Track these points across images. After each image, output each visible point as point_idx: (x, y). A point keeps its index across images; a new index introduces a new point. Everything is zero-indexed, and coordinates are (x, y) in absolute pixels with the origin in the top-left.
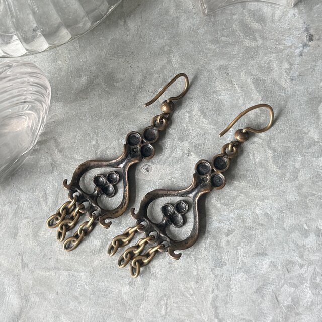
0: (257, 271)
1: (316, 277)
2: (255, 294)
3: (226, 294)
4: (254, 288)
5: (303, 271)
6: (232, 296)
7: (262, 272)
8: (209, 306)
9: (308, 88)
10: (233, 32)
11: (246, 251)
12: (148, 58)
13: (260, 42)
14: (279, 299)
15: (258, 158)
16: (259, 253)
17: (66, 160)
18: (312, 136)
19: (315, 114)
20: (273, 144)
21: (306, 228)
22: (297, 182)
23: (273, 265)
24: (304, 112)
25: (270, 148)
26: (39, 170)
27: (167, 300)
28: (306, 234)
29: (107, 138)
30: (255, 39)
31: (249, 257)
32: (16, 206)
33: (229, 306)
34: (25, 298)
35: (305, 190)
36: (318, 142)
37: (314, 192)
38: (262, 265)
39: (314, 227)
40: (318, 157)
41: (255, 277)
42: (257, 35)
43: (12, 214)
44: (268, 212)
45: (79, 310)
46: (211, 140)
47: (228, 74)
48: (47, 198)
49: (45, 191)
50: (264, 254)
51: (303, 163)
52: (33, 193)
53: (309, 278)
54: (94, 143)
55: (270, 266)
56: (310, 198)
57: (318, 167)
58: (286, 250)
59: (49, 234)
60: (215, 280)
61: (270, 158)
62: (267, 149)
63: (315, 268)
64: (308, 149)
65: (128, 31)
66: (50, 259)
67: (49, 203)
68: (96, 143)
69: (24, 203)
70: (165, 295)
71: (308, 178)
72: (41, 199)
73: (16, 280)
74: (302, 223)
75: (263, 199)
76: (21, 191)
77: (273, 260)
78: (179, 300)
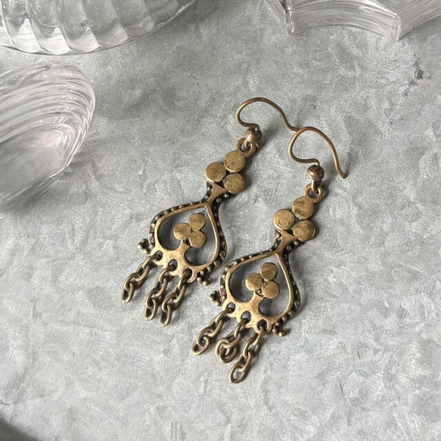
0: (322, 352)
1: (392, 366)
2: (315, 380)
3: (281, 376)
4: (316, 372)
5: (376, 358)
6: (288, 380)
7: (328, 353)
8: (258, 388)
9: (409, 135)
10: (328, 56)
11: (311, 326)
12: (220, 75)
13: (358, 71)
14: (344, 388)
15: (339, 214)
16: (327, 331)
17: (104, 189)
18: (407, 194)
19: (414, 168)
20: (360, 199)
21: (387, 306)
22: (383, 249)
23: (342, 347)
24: (401, 164)
25: (355, 203)
26: (68, 198)
27: (208, 376)
28: (386, 313)
29: (158, 169)
30: (353, 68)
31: (314, 333)
32: (35, 240)
33: (283, 390)
34: (33, 356)
35: (391, 259)
36: (414, 203)
37: (402, 263)
38: (329, 345)
39: (396, 306)
40: (412, 221)
41: (318, 359)
42: (356, 63)
43: (29, 250)
44: (344, 281)
45: (99, 377)
46: (285, 185)
47: (315, 107)
48: (74, 235)
49: (73, 226)
50: (332, 332)
51: (392, 226)
52: (57, 226)
53: (383, 367)
54: (141, 172)
55: (338, 347)
56: (396, 269)
57: (410, 233)
58: (360, 330)
59: (71, 280)
60: (269, 358)
61: (354, 215)
62: (351, 204)
63: (392, 356)
64: (401, 209)
65: (200, 39)
66: (69, 310)
67: (76, 241)
68: (144, 173)
69: (45, 238)
70: (206, 370)
71: (396, 245)
72: (68, 236)
73: (24, 332)
74: (382, 299)
75: (340, 265)
76: (43, 223)
77: (342, 340)
78: (222, 377)
